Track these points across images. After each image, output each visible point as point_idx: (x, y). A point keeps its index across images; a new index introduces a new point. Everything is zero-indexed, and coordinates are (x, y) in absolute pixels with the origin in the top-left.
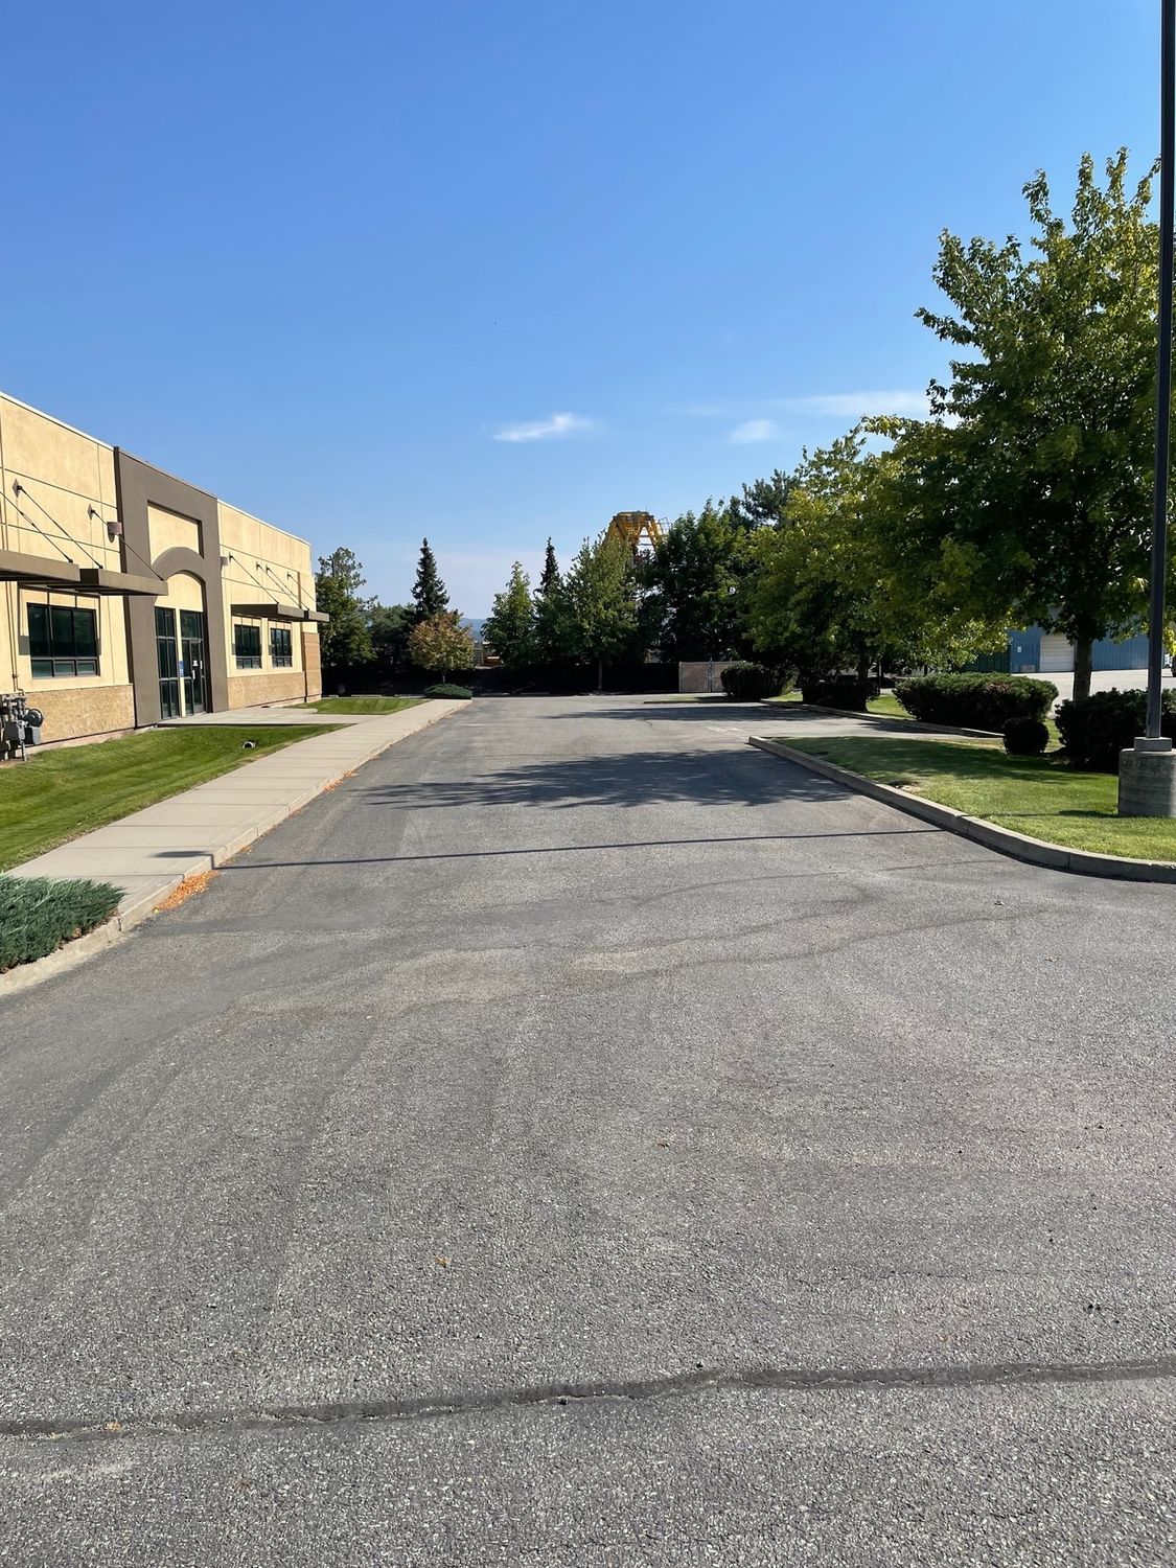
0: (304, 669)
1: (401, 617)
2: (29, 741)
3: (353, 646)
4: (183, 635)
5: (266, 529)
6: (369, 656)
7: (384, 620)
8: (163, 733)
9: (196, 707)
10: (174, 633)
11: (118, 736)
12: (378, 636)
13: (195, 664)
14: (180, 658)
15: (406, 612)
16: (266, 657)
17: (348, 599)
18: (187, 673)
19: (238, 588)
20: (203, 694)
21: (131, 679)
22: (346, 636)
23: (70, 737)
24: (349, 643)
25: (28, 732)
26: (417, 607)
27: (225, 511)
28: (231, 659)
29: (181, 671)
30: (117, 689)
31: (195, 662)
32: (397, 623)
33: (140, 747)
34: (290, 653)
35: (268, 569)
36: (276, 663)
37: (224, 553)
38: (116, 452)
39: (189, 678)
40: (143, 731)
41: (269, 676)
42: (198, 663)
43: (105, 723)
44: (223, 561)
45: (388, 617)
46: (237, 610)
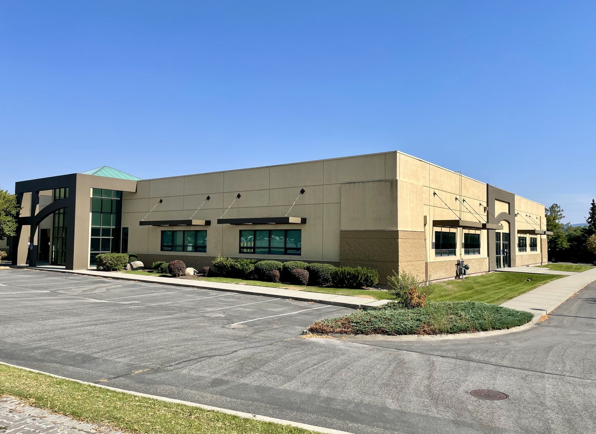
0: (541, 252)
1: (581, 231)
2: (465, 274)
3: (559, 243)
4: (503, 241)
5: (529, 202)
6: (566, 247)
7: (573, 232)
8: (498, 274)
9: (506, 265)
10: (500, 241)
11: (484, 274)
12: (570, 239)
13: (506, 251)
14: (502, 249)
15: (584, 229)
16: (528, 248)
17: (557, 224)
18: (503, 254)
19: (520, 224)
20: (508, 261)
21: (488, 256)
22: (556, 239)
23: (472, 273)
24: (557, 242)
25: (465, 271)
26: (589, 227)
27: (517, 198)
28: (517, 249)
29: (502, 253)
30: (484, 259)
31: (506, 250)
32: (579, 233)
33: (492, 278)
34: (536, 246)
35: (530, 216)
36: (532, 250)
37: (516, 213)
38: (488, 185)
39: (504, 255)
40: (491, 272)
41: (529, 255)
42: (507, 250)
43: (481, 269)
44: (516, 215)
45: (575, 231)
46: (520, 232)
